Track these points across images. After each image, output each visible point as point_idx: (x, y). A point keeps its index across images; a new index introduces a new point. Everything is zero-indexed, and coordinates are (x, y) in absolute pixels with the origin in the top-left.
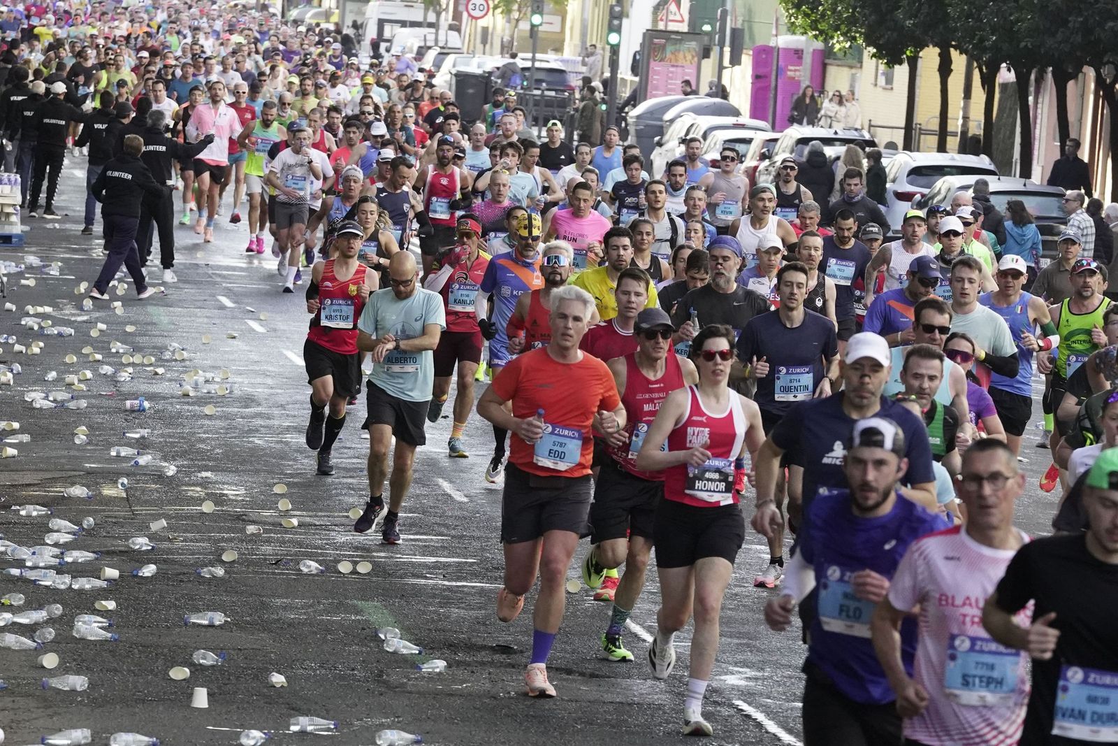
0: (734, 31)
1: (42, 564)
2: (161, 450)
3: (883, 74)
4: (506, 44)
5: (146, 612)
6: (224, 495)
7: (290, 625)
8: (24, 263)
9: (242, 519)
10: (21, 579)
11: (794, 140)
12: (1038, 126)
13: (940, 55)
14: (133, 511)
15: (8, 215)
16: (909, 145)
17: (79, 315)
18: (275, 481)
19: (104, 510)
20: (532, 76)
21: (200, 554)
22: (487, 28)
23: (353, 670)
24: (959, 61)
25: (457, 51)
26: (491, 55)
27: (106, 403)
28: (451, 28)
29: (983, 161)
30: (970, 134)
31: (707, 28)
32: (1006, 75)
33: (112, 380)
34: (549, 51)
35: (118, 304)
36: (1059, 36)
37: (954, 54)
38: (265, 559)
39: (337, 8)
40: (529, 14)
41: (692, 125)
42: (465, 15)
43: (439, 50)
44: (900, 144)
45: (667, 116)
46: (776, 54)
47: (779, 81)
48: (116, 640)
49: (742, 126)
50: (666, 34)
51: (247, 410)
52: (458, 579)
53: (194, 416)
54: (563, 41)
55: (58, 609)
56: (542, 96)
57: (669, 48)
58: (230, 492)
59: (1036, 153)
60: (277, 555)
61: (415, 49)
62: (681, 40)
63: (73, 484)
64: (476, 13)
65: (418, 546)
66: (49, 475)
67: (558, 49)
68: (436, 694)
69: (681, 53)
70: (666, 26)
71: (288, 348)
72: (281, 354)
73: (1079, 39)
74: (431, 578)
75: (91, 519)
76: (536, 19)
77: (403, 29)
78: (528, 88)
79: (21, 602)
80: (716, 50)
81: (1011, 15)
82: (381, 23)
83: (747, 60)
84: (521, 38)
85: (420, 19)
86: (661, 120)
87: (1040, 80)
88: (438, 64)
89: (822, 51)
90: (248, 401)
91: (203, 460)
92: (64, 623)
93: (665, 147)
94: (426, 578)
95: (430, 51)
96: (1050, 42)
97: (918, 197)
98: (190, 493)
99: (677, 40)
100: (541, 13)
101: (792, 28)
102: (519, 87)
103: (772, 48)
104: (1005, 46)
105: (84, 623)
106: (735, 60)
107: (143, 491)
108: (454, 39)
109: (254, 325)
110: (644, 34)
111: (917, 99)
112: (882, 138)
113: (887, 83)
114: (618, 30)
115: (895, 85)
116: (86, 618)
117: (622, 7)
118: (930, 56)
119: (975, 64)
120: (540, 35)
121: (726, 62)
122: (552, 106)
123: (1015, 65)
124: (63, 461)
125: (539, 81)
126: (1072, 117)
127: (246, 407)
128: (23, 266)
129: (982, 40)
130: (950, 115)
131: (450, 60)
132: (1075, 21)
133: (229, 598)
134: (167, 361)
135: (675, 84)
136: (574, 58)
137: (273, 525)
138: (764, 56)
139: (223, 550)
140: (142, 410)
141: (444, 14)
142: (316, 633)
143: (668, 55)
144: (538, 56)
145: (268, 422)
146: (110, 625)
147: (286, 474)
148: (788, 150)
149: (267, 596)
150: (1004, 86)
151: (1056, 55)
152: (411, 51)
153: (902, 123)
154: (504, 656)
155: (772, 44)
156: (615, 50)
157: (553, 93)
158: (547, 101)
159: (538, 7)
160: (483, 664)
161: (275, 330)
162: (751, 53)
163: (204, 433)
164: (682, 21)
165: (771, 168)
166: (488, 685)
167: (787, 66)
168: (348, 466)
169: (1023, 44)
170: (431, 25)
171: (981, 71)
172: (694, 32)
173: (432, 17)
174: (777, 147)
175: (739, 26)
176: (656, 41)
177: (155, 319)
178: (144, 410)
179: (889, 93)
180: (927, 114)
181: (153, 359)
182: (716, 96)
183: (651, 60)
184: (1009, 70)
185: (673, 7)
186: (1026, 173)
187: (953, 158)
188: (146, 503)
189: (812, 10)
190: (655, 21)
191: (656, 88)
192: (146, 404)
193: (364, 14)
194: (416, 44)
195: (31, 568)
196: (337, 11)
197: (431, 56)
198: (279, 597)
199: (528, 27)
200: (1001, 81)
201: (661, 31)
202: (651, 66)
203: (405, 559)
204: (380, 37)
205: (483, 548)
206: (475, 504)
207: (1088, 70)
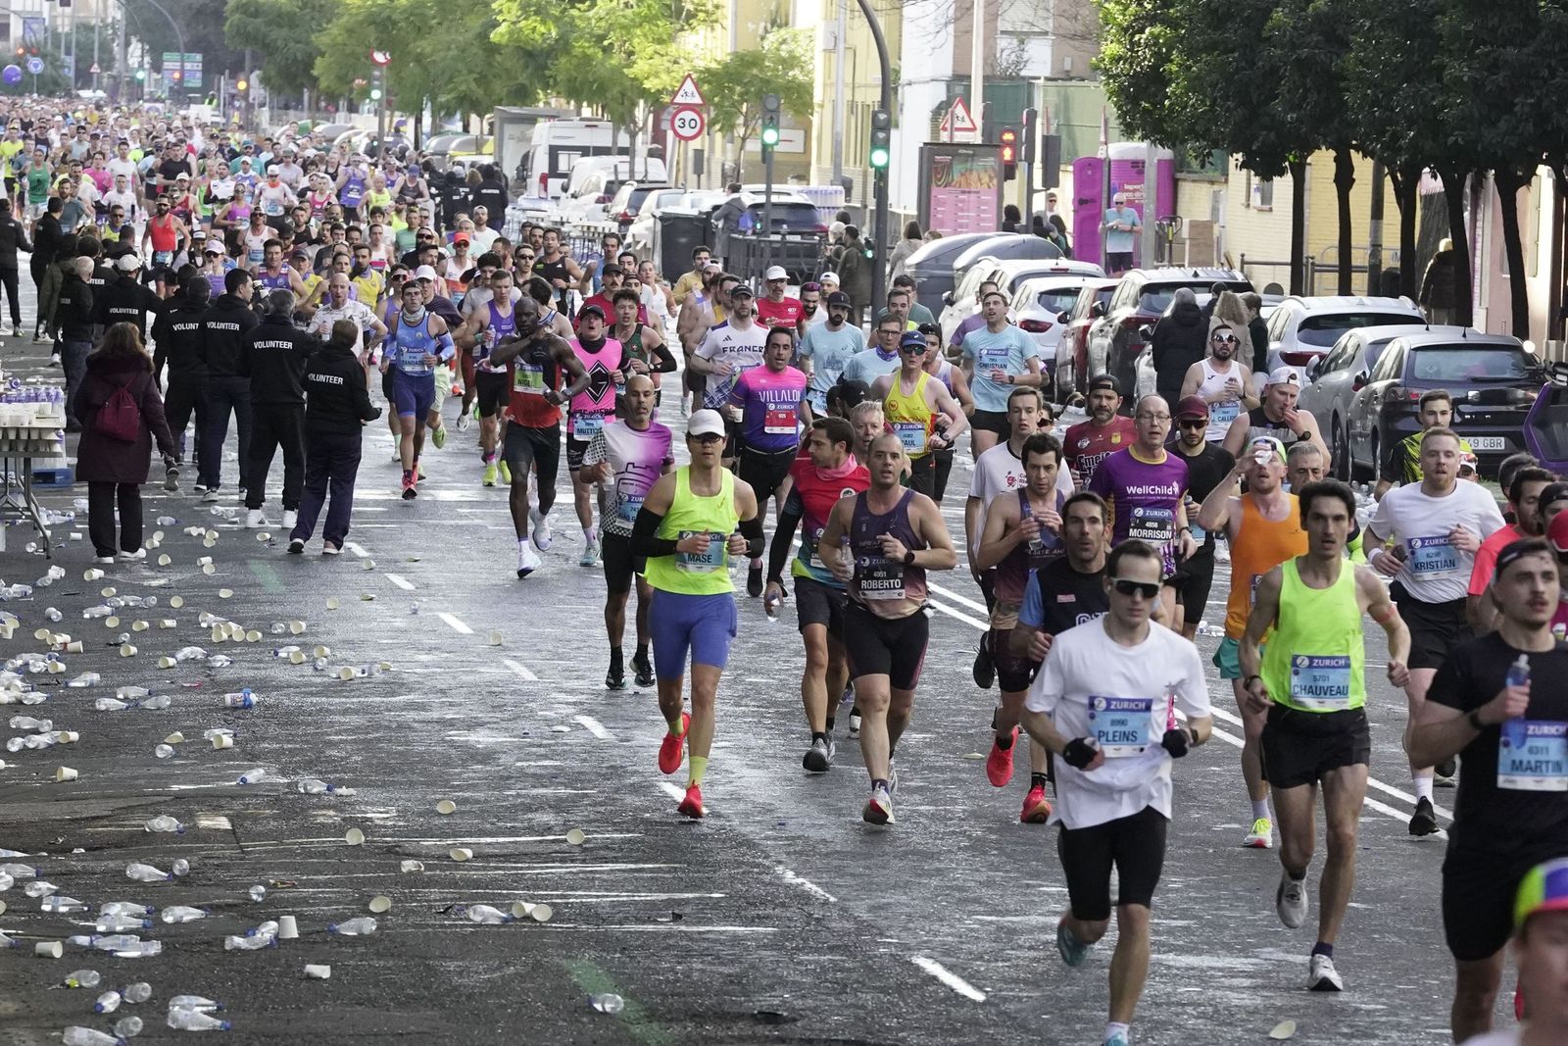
0: (1046, 139)
1: (119, 928)
2: (278, 761)
3: (1257, 190)
4: (729, 173)
5: (267, 988)
6: (368, 819)
7: (469, 997)
8: (74, 510)
9: (396, 853)
10: (91, 950)
11: (1138, 288)
12: (1478, 253)
13: (1336, 160)
14: (241, 848)
15: (51, 443)
16: (1298, 288)
17: (154, 578)
18: (438, 796)
19: (202, 849)
20: (767, 215)
21: (339, 903)
22: (702, 151)
24: (1363, 167)
25: (661, 185)
26: (709, 188)
27: (195, 698)
28: (651, 154)
29: (1404, 305)
30: (1383, 269)
31: (1008, 137)
32: (1430, 184)
33: (205, 665)
34: (790, 180)
35: (206, 560)
36: (1502, 125)
37: (1356, 157)
38: (430, 907)
39: (491, 133)
40: (759, 130)
42: (670, 134)
43: (636, 185)
44: (1287, 286)
45: (959, 263)
46: (1106, 168)
48: (227, 1029)
49: (1065, 272)
50: (952, 148)
51: (394, 699)
52: (699, 923)
53: (321, 710)
54: (809, 164)
55: (144, 990)
56: (783, 242)
57: (957, 168)
58: (375, 815)
59: (1476, 290)
60: (445, 899)
61: (603, 186)
62: (973, 155)
63: (157, 814)
64: (687, 132)
65: (642, 878)
66: (122, 803)
67: (803, 177)
69: (975, 173)
70: (951, 137)
71: (445, 610)
72: (438, 618)
73: (1530, 127)
74: (662, 923)
75: (185, 862)
76: (770, 136)
77: (586, 159)
78: (763, 233)
79: (96, 982)
80: (1022, 167)
81: (1433, 98)
82: (554, 152)
83: (1066, 178)
84: (751, 164)
85: (610, 145)
86: (951, 268)
87: (1478, 188)
88: (636, 204)
89: (1170, 161)
90: (394, 686)
91: (336, 772)
92: (155, 1009)
93: (957, 306)
94: (655, 922)
95: (624, 187)
96: (1490, 135)
97: (1315, 359)
98: (320, 820)
99: (968, 155)
100: (777, 127)
101: (1129, 131)
102: (750, 232)
103: (1100, 162)
104: (1428, 145)
105: (183, 1007)
106: (1051, 180)
107: (255, 819)
108: (657, 170)
109: (398, 580)
110: (921, 149)
111: (1306, 223)
112: (1261, 278)
113: (1263, 202)
114: (885, 145)
115: (1275, 204)
116: (185, 999)
117: (889, 114)
118: (1322, 163)
119: (1386, 171)
120: (776, 158)
121: (1038, 183)
122: (798, 256)
123: (1439, 169)
124: (142, 782)
125: (777, 222)
127: (393, 694)
128: (72, 514)
129: (1395, 137)
130: (1354, 242)
131: (651, 198)
132: (1523, 104)
133: (382, 963)
134: (278, 636)
135: (968, 217)
136: (824, 187)
137: (439, 858)
138: (1091, 173)
139: (371, 897)
140: (247, 706)
141: (640, 137)
142: (505, 1007)
143: (957, 177)
144: (775, 187)
145: (423, 715)
146: (219, 1008)
147: (453, 786)
148: (1130, 301)
149: (435, 958)
150: (1429, 199)
151: (1500, 153)
152: (598, 190)
153: (1288, 257)
154: (770, 1027)
155: (1101, 155)
156: (882, 175)
157: (797, 238)
158: (789, 248)
159: (772, 119)
160: (741, 1039)
161: (427, 586)
162: (1071, 168)
163: (336, 734)
164: (974, 129)
165: (1106, 328)
168: (539, 772)
169: (1451, 140)
170: (623, 151)
171: (1394, 179)
172: (991, 144)
173: (624, 140)
174: (1115, 298)
175: (1053, 132)
176: (938, 160)
177: (259, 579)
178: (250, 706)
179: (1267, 215)
180: (1322, 242)
181: (260, 635)
182: (1027, 232)
183: (934, 188)
184: (1434, 177)
185: (960, 110)
187: (1361, 302)
188: (260, 836)
189: (1154, 105)
190: (935, 129)
191: (942, 224)
192: (254, 698)
193: (529, 140)
194: (605, 178)
195: (105, 934)
196: (491, 138)
197: (625, 193)
198: (452, 958)
199: (758, 148)
200: (1424, 192)
201: (944, 144)
202: (933, 194)
203: (624, 897)
204: (553, 171)
205: (732, 878)
206: (719, 816)
207: (1543, 171)
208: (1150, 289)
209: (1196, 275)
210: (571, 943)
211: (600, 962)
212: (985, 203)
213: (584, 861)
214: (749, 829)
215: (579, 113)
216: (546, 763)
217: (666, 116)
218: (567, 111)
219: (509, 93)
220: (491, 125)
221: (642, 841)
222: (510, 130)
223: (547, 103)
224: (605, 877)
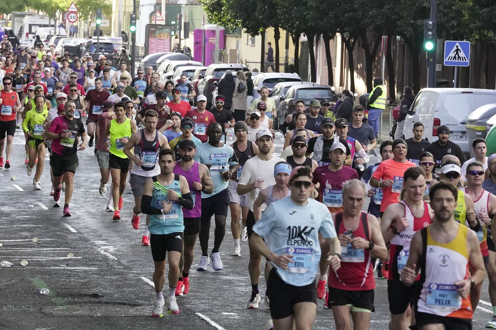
0: (185, 23)
3: (250, 40)
4: (86, 33)
7: (0, 290)
11: (212, 70)
12: (318, 60)
13: (274, 30)
16: (263, 70)
20: (98, 46)
22: (77, 26)
23: (29, 308)
24: (283, 33)
25: (64, 37)
26: (80, 38)
29: (295, 76)
30: (289, 64)
31: (173, 22)
32: (303, 38)
36: (325, 21)
37: (281, 30)
39: (10, 20)
40: (95, 20)
41: (169, 65)
42: (67, 21)
43: (56, 36)
44: (259, 69)
45: (158, 61)
46: (204, 33)
47: (206, 44)
49: (190, 65)
50: (156, 26)
52: (74, 266)
54: (111, 31)
57: (157, 32)
59: (318, 71)
62: (162, 28)
64: (72, 20)
65: (56, 252)
67: (109, 34)
68: (66, 316)
69: (163, 34)
70: (156, 22)
73: (333, 21)
74: (62, 266)
76: (99, 21)
77: (40, 28)
78: (97, 52)
80: (178, 32)
81: (304, 12)
82: (30, 26)
83: (191, 36)
85: (48, 24)
86: (155, 63)
87: (318, 40)
88: (56, 43)
89: (223, 31)
94: (60, 266)
95: (53, 37)
96: (321, 23)
99: (160, 28)
100: (101, 19)
101: (210, 21)
103: (202, 30)
104: (302, 26)
106: (186, 36)
108: (63, 31)
110: (146, 26)
112: (251, 67)
113: (252, 44)
114: (135, 25)
115: (256, 44)
117: (136, 15)
118: (270, 31)
119: (290, 34)
121: (182, 37)
123: (307, 34)
125: (101, 48)
126: (332, 55)
129: (293, 24)
130: (280, 56)
131: (61, 41)
132: (331, 14)
135: (161, 47)
136: (116, 38)
138: (199, 34)
141: (58, 21)
142: (11, 292)
143: (157, 34)
144: (100, 37)
148: (211, 74)
150: (303, 43)
151: (324, 29)
152: (44, 38)
153: (260, 61)
154: (95, 299)
155: (202, 28)
156: (134, 34)
157: (107, 53)
159: (99, 16)
160: (86, 302)
162: (193, 32)
164: (163, 20)
165: (204, 82)
166: (88, 312)
167: (209, 38)
168: (24, 219)
169: (309, 24)
170: (52, 26)
171: (292, 36)
172: (168, 25)
173: (53, 22)
174: (206, 73)
175: (187, 21)
176: (151, 30)
179: (253, 48)
182: (179, 52)
183: (150, 38)
184: (304, 36)
185: (158, 14)
186: (314, 80)
187: (282, 74)
189: (218, 13)
190: (151, 20)
191: (152, 49)
193: (22, 22)
194: (47, 34)
197: (53, 39)
199: (95, 25)
200: (301, 41)
201: (154, 25)
202: (150, 40)
203: (50, 258)
204: (30, 32)
205: (84, 253)
206: (80, 233)
207: (338, 34)
208: (217, 70)
209: (231, 66)
210: (33, 273)
211: (42, 278)
212: (166, 43)
213: (38, 247)
214: (90, 237)
215: (38, 14)
216: (26, 217)
217: (66, 15)
218: (35, 13)
219: (16, 8)
220: (11, 17)
221: (56, 241)
222: (16, 19)
223: (28, 11)
224: (44, 252)
